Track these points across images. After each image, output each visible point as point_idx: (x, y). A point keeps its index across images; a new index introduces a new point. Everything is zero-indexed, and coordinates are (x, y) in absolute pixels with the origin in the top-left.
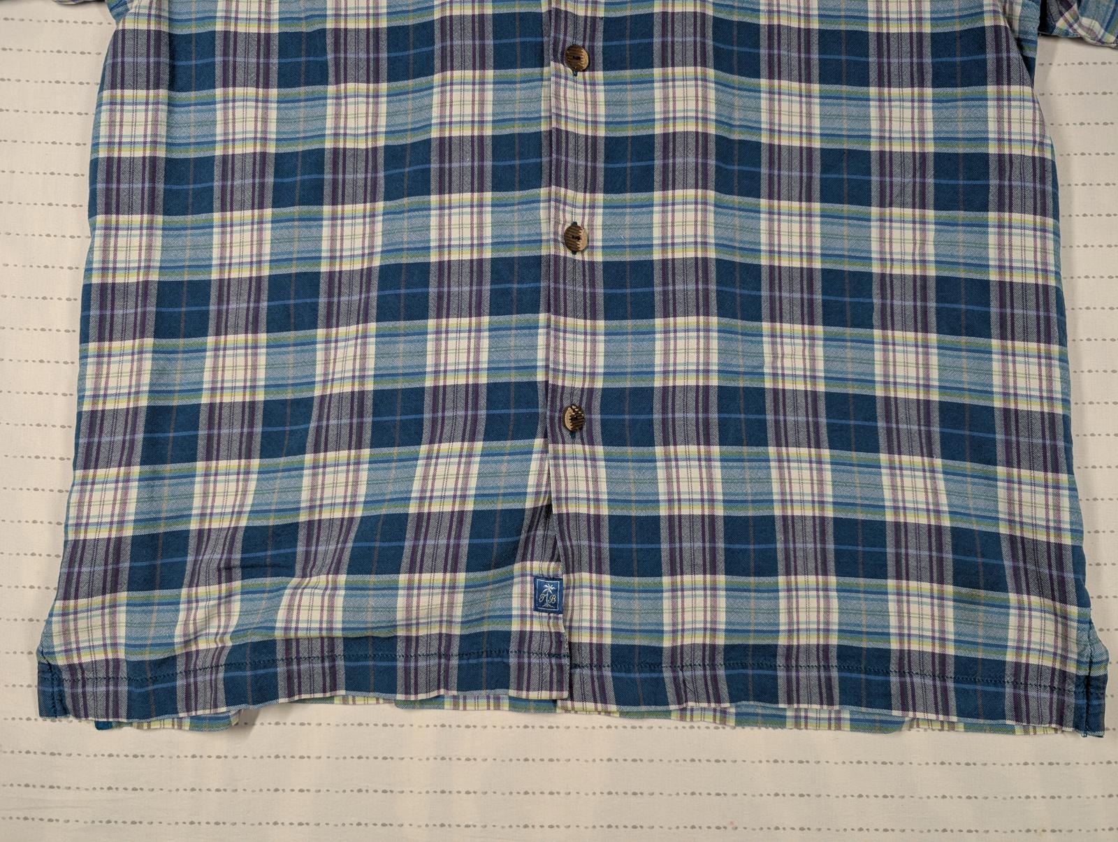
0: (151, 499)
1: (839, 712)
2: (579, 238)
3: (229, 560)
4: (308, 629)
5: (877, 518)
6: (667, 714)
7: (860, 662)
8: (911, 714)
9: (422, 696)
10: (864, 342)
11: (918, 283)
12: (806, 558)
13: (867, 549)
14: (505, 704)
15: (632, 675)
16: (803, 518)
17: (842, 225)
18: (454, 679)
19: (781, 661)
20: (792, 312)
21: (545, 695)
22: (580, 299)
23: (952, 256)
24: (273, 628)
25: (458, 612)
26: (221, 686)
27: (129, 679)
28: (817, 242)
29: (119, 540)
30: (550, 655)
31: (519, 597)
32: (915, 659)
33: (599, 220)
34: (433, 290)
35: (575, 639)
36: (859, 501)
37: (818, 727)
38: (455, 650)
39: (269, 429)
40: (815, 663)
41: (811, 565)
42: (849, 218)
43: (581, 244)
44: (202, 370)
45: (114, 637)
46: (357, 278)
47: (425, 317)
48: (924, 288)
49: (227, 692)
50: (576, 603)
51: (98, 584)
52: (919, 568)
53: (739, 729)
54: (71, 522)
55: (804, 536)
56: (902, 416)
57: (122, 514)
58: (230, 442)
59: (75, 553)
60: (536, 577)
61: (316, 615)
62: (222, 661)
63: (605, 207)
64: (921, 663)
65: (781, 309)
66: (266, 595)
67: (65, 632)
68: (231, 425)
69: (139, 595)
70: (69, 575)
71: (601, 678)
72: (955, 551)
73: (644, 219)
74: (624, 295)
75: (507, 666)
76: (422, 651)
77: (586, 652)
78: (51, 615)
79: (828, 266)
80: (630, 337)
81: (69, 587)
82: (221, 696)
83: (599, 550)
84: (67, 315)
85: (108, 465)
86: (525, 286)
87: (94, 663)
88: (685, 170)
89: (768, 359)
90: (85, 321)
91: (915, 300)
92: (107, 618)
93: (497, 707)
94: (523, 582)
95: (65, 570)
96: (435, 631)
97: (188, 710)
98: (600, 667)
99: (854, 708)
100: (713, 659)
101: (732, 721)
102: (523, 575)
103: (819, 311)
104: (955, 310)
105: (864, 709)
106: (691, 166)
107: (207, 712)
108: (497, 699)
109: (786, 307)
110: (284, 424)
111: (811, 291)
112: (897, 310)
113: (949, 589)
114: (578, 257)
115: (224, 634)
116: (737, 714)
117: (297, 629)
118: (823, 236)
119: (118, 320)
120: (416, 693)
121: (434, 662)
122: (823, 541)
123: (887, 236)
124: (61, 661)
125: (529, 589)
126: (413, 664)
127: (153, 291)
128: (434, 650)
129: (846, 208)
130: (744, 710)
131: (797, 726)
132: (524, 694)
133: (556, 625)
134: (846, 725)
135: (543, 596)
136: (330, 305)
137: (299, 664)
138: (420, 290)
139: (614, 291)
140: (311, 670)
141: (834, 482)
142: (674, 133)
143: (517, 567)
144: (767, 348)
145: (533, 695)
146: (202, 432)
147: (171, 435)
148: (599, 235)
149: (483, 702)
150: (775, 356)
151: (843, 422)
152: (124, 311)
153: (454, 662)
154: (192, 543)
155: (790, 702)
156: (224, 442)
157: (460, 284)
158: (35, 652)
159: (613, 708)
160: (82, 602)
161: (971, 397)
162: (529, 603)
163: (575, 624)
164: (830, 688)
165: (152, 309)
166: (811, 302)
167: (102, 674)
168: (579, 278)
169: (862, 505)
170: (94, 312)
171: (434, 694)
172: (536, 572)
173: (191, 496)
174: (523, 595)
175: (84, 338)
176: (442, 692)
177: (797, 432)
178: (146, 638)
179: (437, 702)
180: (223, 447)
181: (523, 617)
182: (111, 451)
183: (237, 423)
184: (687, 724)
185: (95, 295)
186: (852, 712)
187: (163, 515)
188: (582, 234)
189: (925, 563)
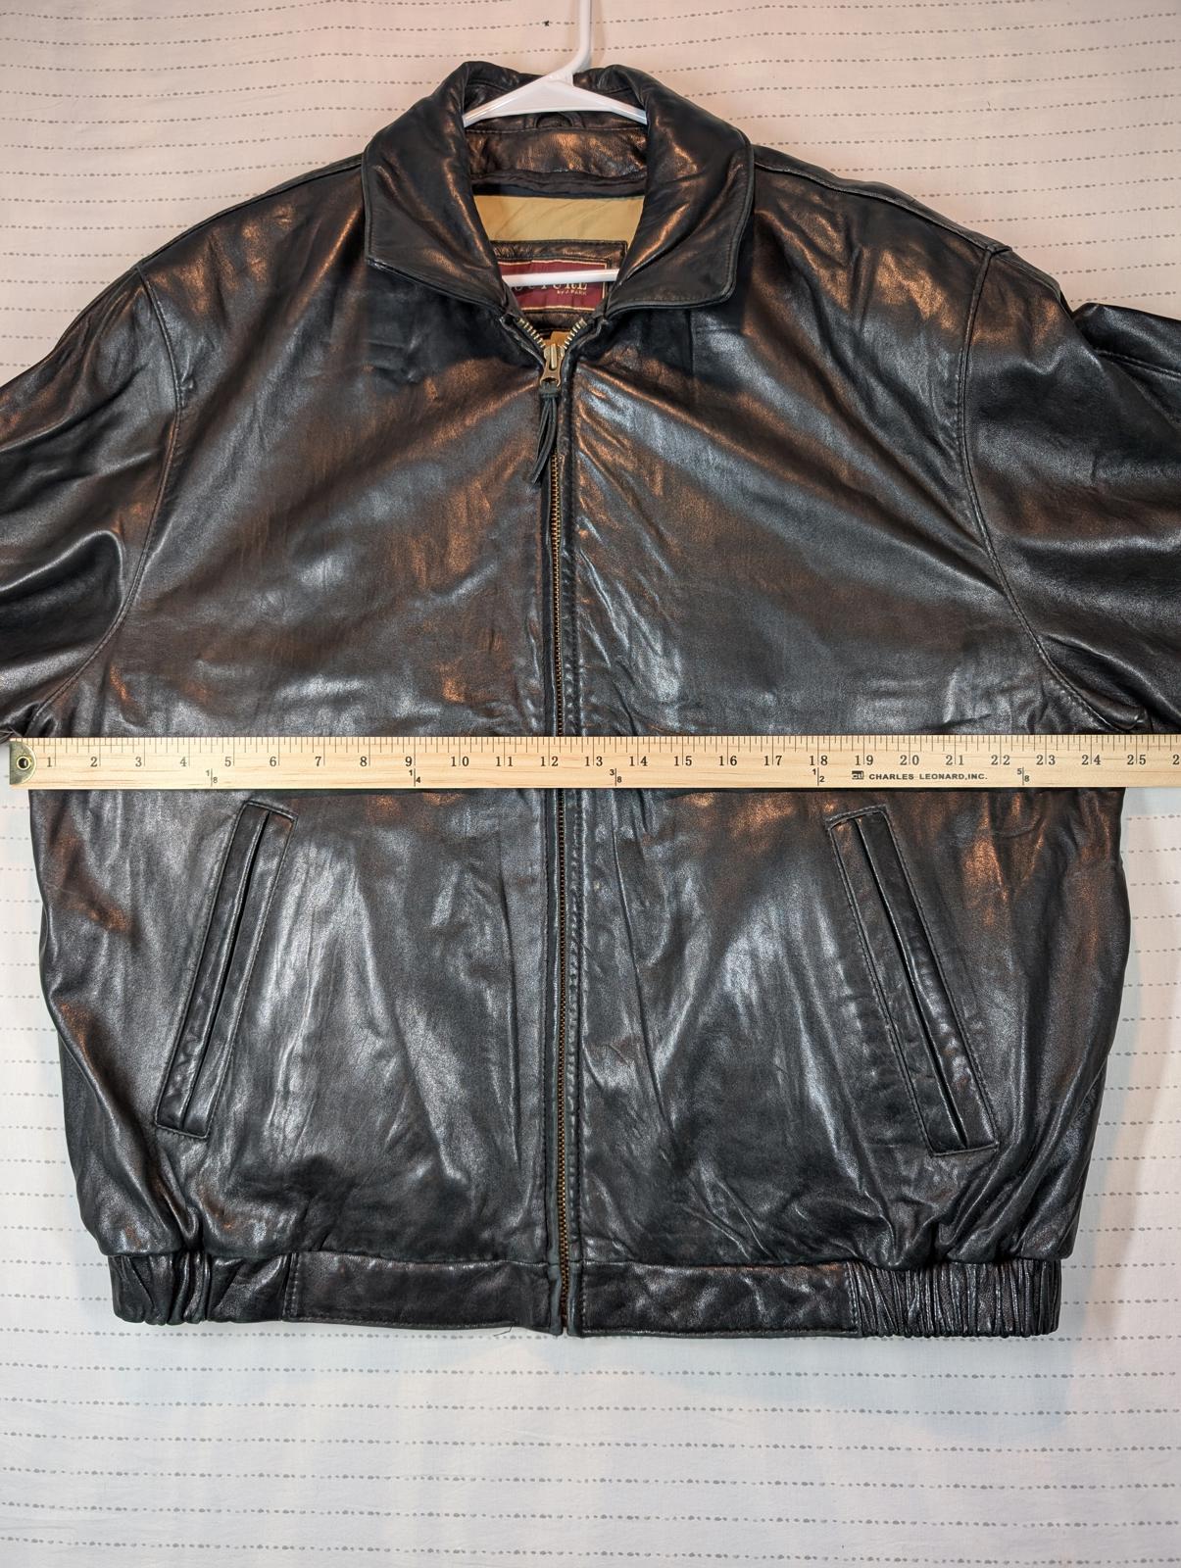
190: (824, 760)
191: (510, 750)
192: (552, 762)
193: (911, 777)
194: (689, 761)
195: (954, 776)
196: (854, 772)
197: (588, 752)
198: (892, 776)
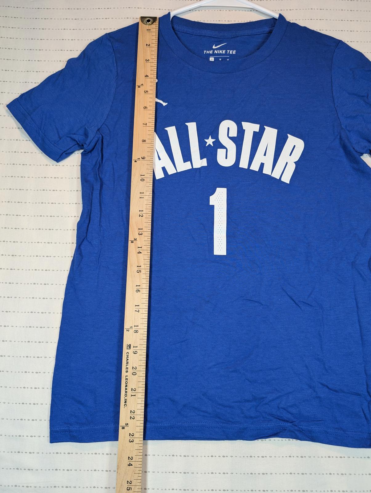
190: (136, 332)
191: (146, 198)
192: (141, 215)
193: (127, 372)
194: (139, 272)
195: (126, 392)
196: (130, 345)
197: (145, 229)
198: (127, 363)
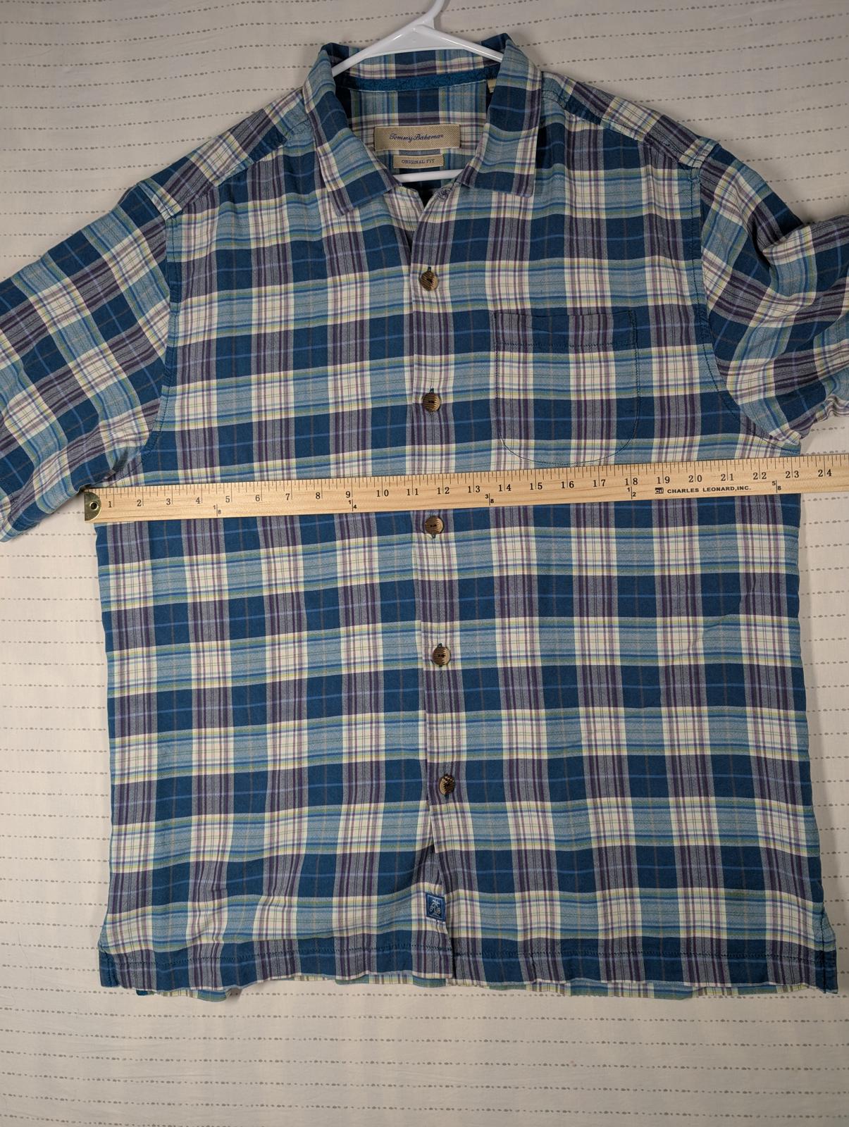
0: (164, 844)
1: (646, 985)
2: (443, 656)
3: (219, 885)
4: (274, 935)
5: (668, 844)
6: (523, 987)
7: (659, 948)
8: (696, 984)
9: (353, 977)
10: (654, 717)
11: (693, 670)
12: (616, 876)
13: (662, 868)
14: (411, 980)
15: (497, 960)
16: (614, 848)
17: (635, 632)
18: (374, 964)
19: (601, 950)
20: (600, 699)
21: (437, 976)
22: (447, 699)
23: (716, 648)
24: (251, 935)
25: (374, 921)
26: (219, 973)
27: (157, 964)
28: (617, 646)
29: (145, 873)
30: (439, 949)
31: (417, 907)
32: (698, 943)
33: (457, 640)
34: (344, 695)
35: (456, 936)
36: (654, 834)
37: (631, 995)
38: (374, 945)
39: (239, 793)
40: (626, 951)
41: (620, 881)
42: (640, 627)
43: (446, 660)
44: (191, 752)
45: (145, 935)
46: (292, 686)
47: (341, 714)
48: (697, 674)
49: (223, 977)
50: (456, 911)
51: (134, 902)
52: (699, 878)
53: (575, 997)
54: (113, 861)
55: (615, 860)
56: (684, 769)
57: (146, 855)
58: (213, 802)
59: (118, 882)
60: (427, 894)
61: (279, 925)
62: (219, 955)
63: (461, 631)
64: (703, 946)
65: (592, 697)
66: (244, 908)
67: (115, 934)
68: (213, 791)
69: (160, 908)
70: (115, 897)
71: (475, 962)
72: (724, 864)
73: (489, 638)
74: (479, 692)
75: (410, 955)
76: (351, 946)
77: (464, 944)
78: (105, 923)
79: (626, 664)
80: (484, 723)
81: (116, 905)
82: (219, 979)
83: (470, 874)
84: (99, 718)
85: (134, 821)
86: (408, 690)
87: (134, 953)
88: (516, 603)
89: (584, 735)
90: (111, 723)
91: (691, 683)
92: (140, 923)
93: (405, 982)
94: (418, 897)
95: (112, 894)
96: (360, 932)
97: (197, 985)
98: (474, 954)
99: (657, 982)
100: (553, 949)
101: (568, 992)
102: (418, 892)
103: (620, 696)
104: (719, 688)
105: (664, 982)
106: (521, 600)
107: (210, 988)
108: (405, 976)
109: (596, 695)
110: (249, 790)
111: (614, 682)
112: (678, 692)
113: (722, 891)
114: (444, 668)
115: (218, 934)
116: (572, 987)
117: (267, 935)
118: (621, 641)
119: (133, 721)
120: (349, 975)
121: (359, 953)
122: (629, 863)
123: (669, 638)
124: (113, 952)
125: (423, 901)
126: (346, 956)
127: (154, 700)
128: (360, 945)
129: (638, 620)
130: (577, 984)
131: (616, 994)
132: (422, 975)
133: (442, 929)
134: (652, 994)
135: (432, 907)
136: (274, 706)
137: (269, 957)
138: (335, 696)
139: (471, 690)
140: (278, 961)
141: (635, 821)
142: (508, 576)
143: (413, 887)
144: (583, 727)
145: (429, 976)
146: (194, 796)
147: (174, 798)
148: (458, 650)
149: (395, 978)
150: (589, 732)
151: (642, 776)
152: (137, 714)
153: (374, 953)
154: (192, 871)
155: (609, 979)
156: (209, 802)
157: (363, 690)
158: (96, 946)
159: (485, 983)
160: (124, 914)
161: (732, 750)
162: (423, 911)
163: (455, 925)
164: (637, 969)
165: (154, 713)
166: (615, 690)
167: (139, 960)
168: (445, 683)
169: (656, 836)
170: (117, 717)
171: (361, 975)
172: (427, 890)
173: (189, 840)
174: (419, 905)
175: (112, 735)
176: (367, 972)
177: (607, 786)
178: (167, 937)
179: (364, 979)
180: (209, 806)
181: (419, 920)
182: (135, 811)
183: (217, 789)
184: (538, 993)
185: (117, 705)
186: (655, 985)
187: (172, 854)
188: (446, 652)
189: (704, 874)
